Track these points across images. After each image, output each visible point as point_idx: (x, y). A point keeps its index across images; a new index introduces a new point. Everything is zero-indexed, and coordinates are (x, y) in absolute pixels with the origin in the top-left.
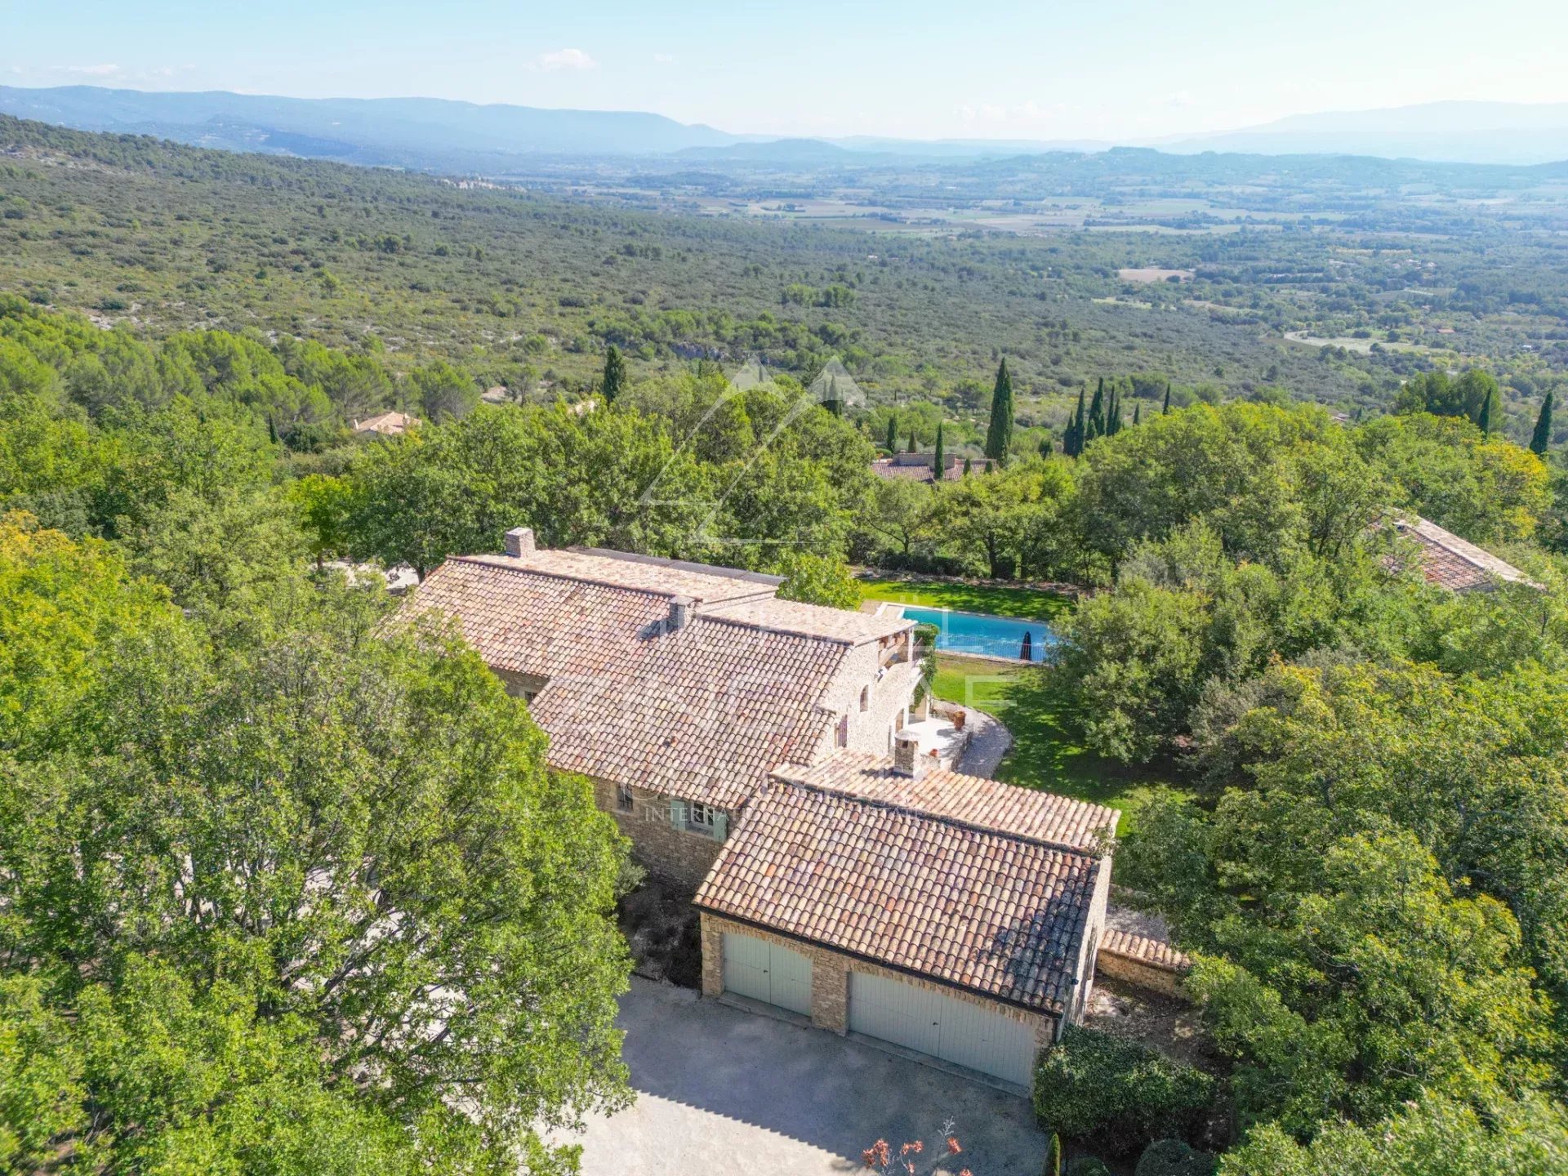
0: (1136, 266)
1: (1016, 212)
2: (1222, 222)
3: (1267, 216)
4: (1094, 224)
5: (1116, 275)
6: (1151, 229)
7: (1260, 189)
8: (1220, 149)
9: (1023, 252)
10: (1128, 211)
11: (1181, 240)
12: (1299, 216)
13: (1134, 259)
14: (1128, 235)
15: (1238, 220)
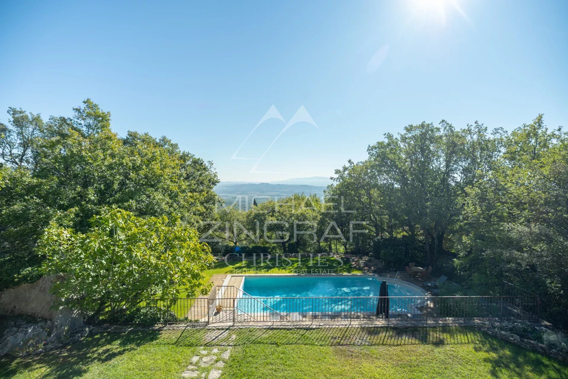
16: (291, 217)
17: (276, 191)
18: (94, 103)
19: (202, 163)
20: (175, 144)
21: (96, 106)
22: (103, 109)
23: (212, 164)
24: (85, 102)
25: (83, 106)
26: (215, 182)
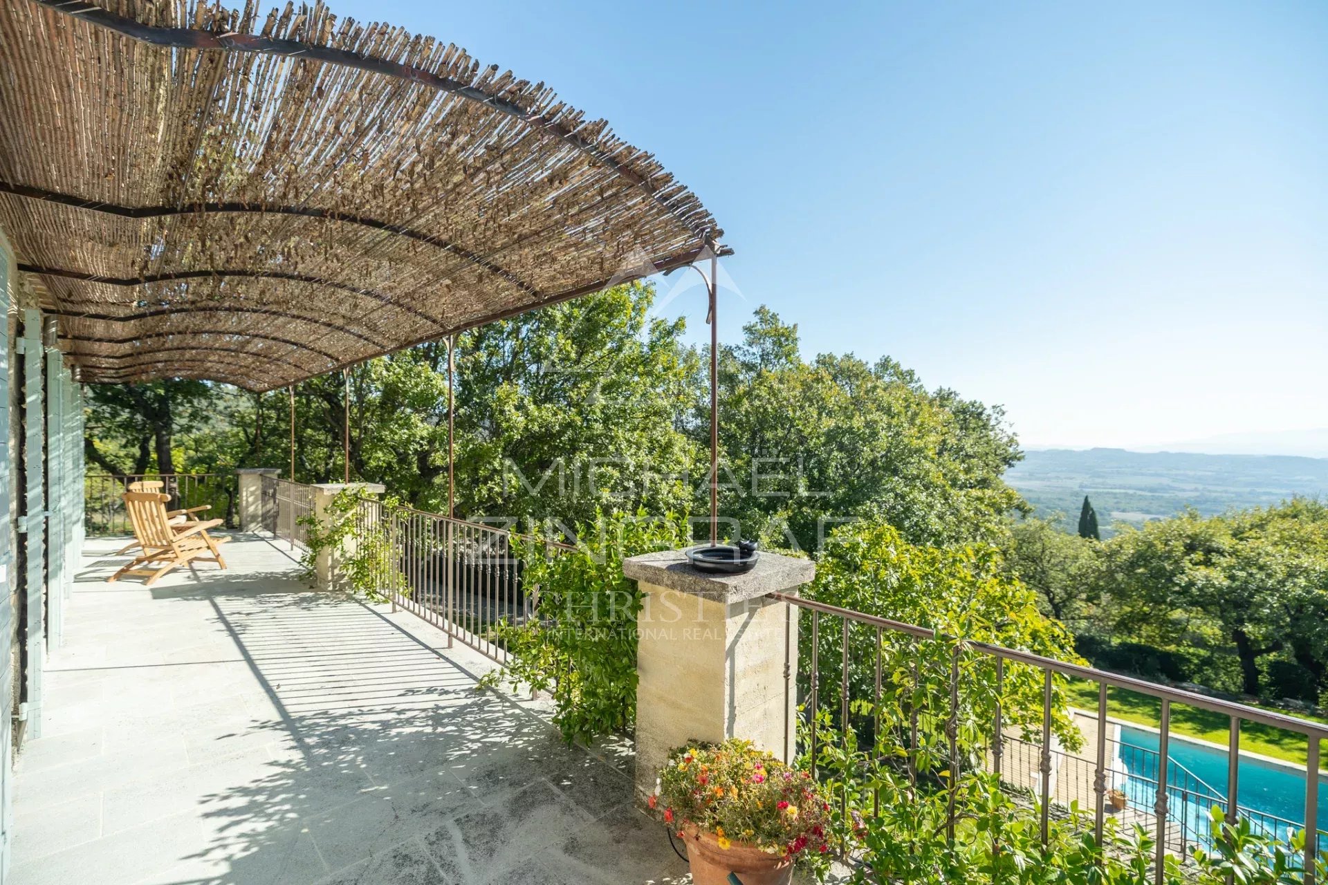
0: (1124, 511)
1: (1030, 479)
2: (1184, 490)
3: (1219, 489)
4: (1086, 487)
5: (1110, 515)
6: (1131, 492)
7: (1210, 473)
8: (1173, 450)
9: (1039, 499)
10: (1109, 481)
11: (1153, 498)
12: (1248, 489)
13: (1122, 506)
14: (1115, 494)
15: (1196, 490)
16: (1291, 575)
17: (1152, 475)
18: (772, 311)
19: (981, 413)
20: (907, 372)
21: (774, 316)
22: (786, 321)
23: (1003, 413)
24: (756, 313)
25: (755, 320)
26: (1011, 459)
